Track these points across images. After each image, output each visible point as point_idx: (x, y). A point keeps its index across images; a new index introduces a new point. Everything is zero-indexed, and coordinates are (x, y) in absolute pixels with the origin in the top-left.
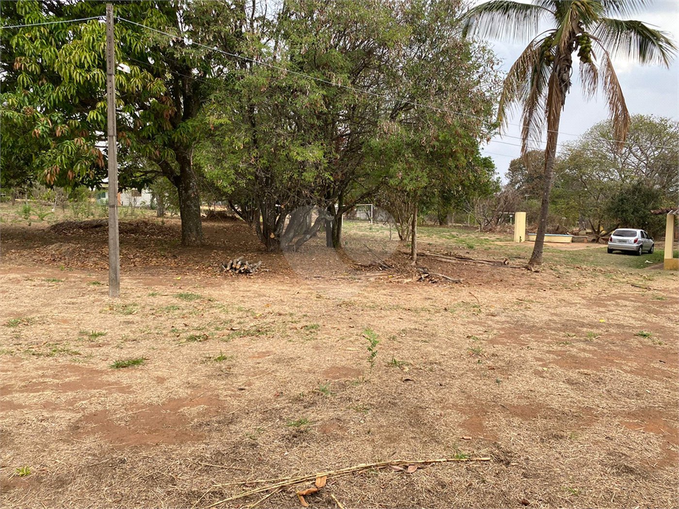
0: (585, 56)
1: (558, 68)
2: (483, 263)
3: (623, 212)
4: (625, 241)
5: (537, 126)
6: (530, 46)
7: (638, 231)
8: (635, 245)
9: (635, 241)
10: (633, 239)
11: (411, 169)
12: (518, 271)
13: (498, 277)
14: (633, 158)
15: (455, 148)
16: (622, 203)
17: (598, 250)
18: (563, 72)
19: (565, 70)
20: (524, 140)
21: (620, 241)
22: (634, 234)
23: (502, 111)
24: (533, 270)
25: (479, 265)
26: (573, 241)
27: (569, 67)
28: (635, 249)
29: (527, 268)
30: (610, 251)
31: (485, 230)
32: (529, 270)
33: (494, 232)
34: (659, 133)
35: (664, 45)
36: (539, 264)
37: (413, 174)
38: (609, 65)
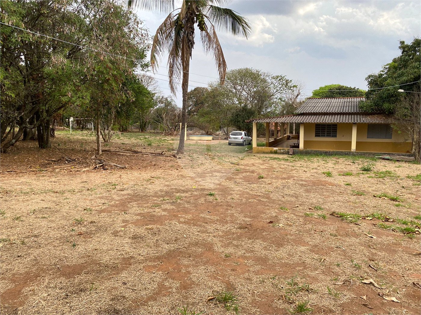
0: (202, 27)
1: (186, 33)
2: (147, 154)
3: (238, 122)
4: (236, 138)
5: (178, 68)
6: (169, 17)
7: (243, 133)
8: (242, 140)
9: (242, 138)
10: (240, 137)
11: (78, 90)
12: (169, 158)
13: (154, 163)
14: (244, 93)
15: (107, 77)
16: (237, 117)
17: (224, 144)
18: (189, 35)
19: (190, 34)
20: (170, 77)
21: (234, 138)
22: (241, 134)
23: (153, 57)
24: (178, 157)
25: (145, 156)
26: (213, 139)
27: (193, 32)
28: (242, 143)
29: (174, 156)
30: (230, 144)
31: (167, 134)
32: (175, 157)
33: (172, 135)
34: (255, 78)
35: (244, 25)
36: (182, 153)
37: (79, 94)
38: (214, 33)
